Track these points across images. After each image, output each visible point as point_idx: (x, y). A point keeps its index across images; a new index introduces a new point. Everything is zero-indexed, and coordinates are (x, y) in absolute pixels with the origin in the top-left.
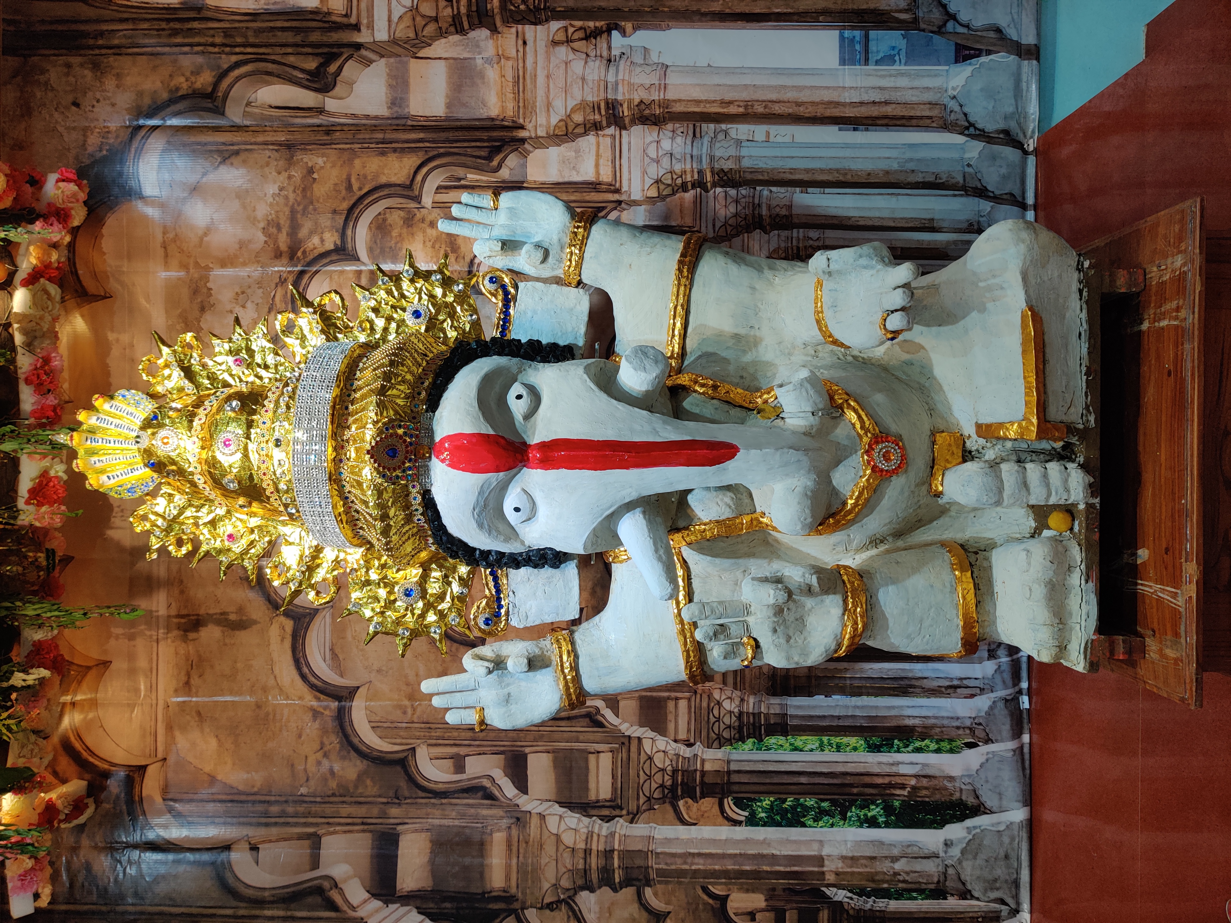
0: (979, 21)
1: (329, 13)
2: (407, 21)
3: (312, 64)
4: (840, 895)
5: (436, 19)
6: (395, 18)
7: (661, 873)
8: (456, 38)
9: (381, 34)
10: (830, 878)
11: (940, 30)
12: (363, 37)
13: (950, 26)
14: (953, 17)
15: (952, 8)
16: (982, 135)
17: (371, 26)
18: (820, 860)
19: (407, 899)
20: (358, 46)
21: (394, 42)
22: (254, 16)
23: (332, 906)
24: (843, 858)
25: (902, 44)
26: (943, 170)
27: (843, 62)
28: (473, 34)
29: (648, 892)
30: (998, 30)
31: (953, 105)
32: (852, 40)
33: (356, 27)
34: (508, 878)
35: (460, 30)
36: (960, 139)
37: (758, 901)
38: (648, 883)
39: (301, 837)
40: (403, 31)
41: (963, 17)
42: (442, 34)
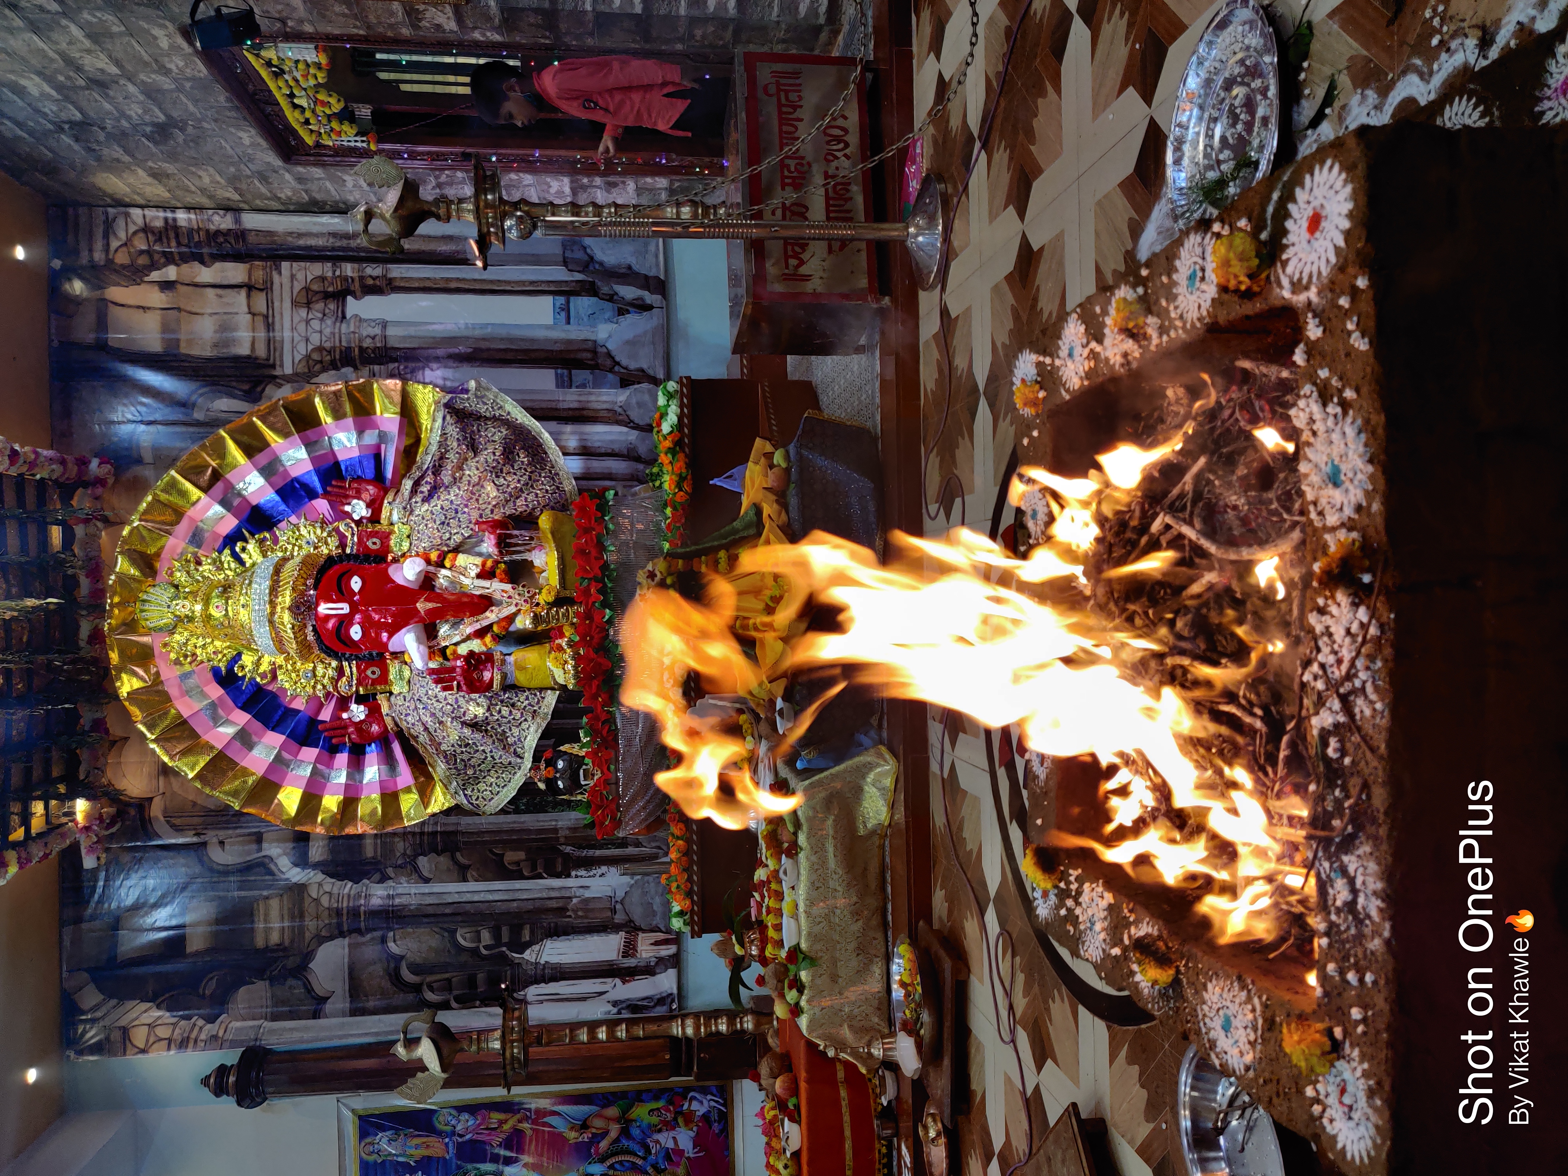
0: (633, 365)
1: (256, 358)
2: (304, 363)
3: (246, 387)
4: (568, 849)
5: (321, 362)
6: (297, 361)
7: (464, 843)
8: (333, 372)
9: (288, 370)
10: (562, 840)
11: (611, 370)
12: (278, 372)
13: (617, 368)
14: (618, 364)
15: (617, 359)
16: (637, 427)
17: (282, 366)
18: (555, 830)
19: (316, 866)
20: (276, 377)
21: (296, 374)
22: (209, 360)
23: (272, 873)
24: (569, 829)
25: (591, 377)
26: (616, 447)
27: (557, 386)
28: (344, 370)
29: (458, 855)
30: (642, 370)
31: (619, 410)
32: (562, 375)
33: (273, 366)
34: (375, 851)
35: (336, 368)
36: (625, 429)
37: (521, 855)
38: (458, 849)
39: (250, 834)
40: (301, 369)
41: (624, 362)
42: (324, 370)
